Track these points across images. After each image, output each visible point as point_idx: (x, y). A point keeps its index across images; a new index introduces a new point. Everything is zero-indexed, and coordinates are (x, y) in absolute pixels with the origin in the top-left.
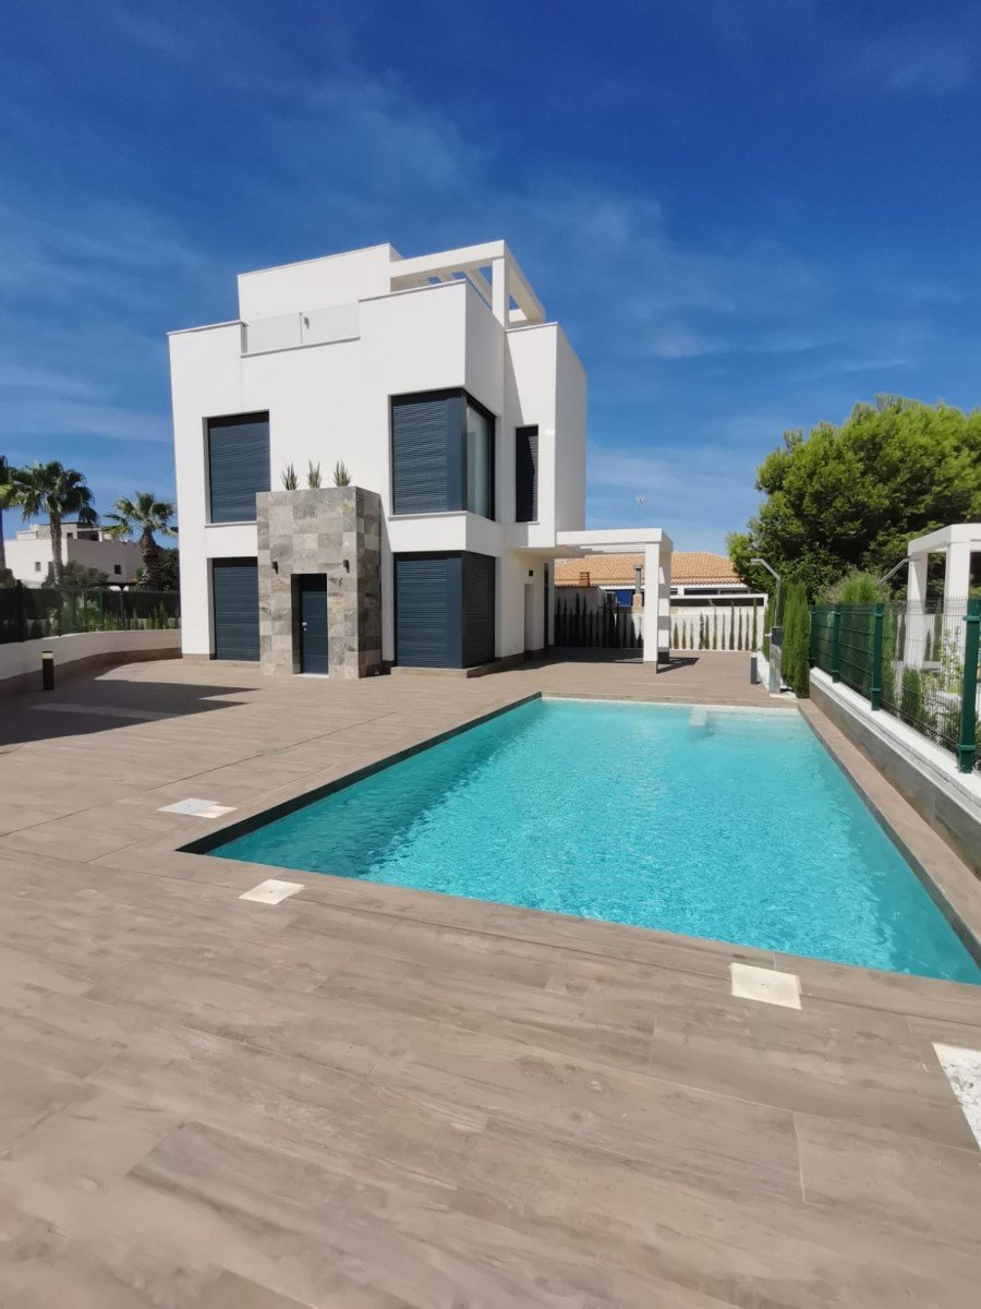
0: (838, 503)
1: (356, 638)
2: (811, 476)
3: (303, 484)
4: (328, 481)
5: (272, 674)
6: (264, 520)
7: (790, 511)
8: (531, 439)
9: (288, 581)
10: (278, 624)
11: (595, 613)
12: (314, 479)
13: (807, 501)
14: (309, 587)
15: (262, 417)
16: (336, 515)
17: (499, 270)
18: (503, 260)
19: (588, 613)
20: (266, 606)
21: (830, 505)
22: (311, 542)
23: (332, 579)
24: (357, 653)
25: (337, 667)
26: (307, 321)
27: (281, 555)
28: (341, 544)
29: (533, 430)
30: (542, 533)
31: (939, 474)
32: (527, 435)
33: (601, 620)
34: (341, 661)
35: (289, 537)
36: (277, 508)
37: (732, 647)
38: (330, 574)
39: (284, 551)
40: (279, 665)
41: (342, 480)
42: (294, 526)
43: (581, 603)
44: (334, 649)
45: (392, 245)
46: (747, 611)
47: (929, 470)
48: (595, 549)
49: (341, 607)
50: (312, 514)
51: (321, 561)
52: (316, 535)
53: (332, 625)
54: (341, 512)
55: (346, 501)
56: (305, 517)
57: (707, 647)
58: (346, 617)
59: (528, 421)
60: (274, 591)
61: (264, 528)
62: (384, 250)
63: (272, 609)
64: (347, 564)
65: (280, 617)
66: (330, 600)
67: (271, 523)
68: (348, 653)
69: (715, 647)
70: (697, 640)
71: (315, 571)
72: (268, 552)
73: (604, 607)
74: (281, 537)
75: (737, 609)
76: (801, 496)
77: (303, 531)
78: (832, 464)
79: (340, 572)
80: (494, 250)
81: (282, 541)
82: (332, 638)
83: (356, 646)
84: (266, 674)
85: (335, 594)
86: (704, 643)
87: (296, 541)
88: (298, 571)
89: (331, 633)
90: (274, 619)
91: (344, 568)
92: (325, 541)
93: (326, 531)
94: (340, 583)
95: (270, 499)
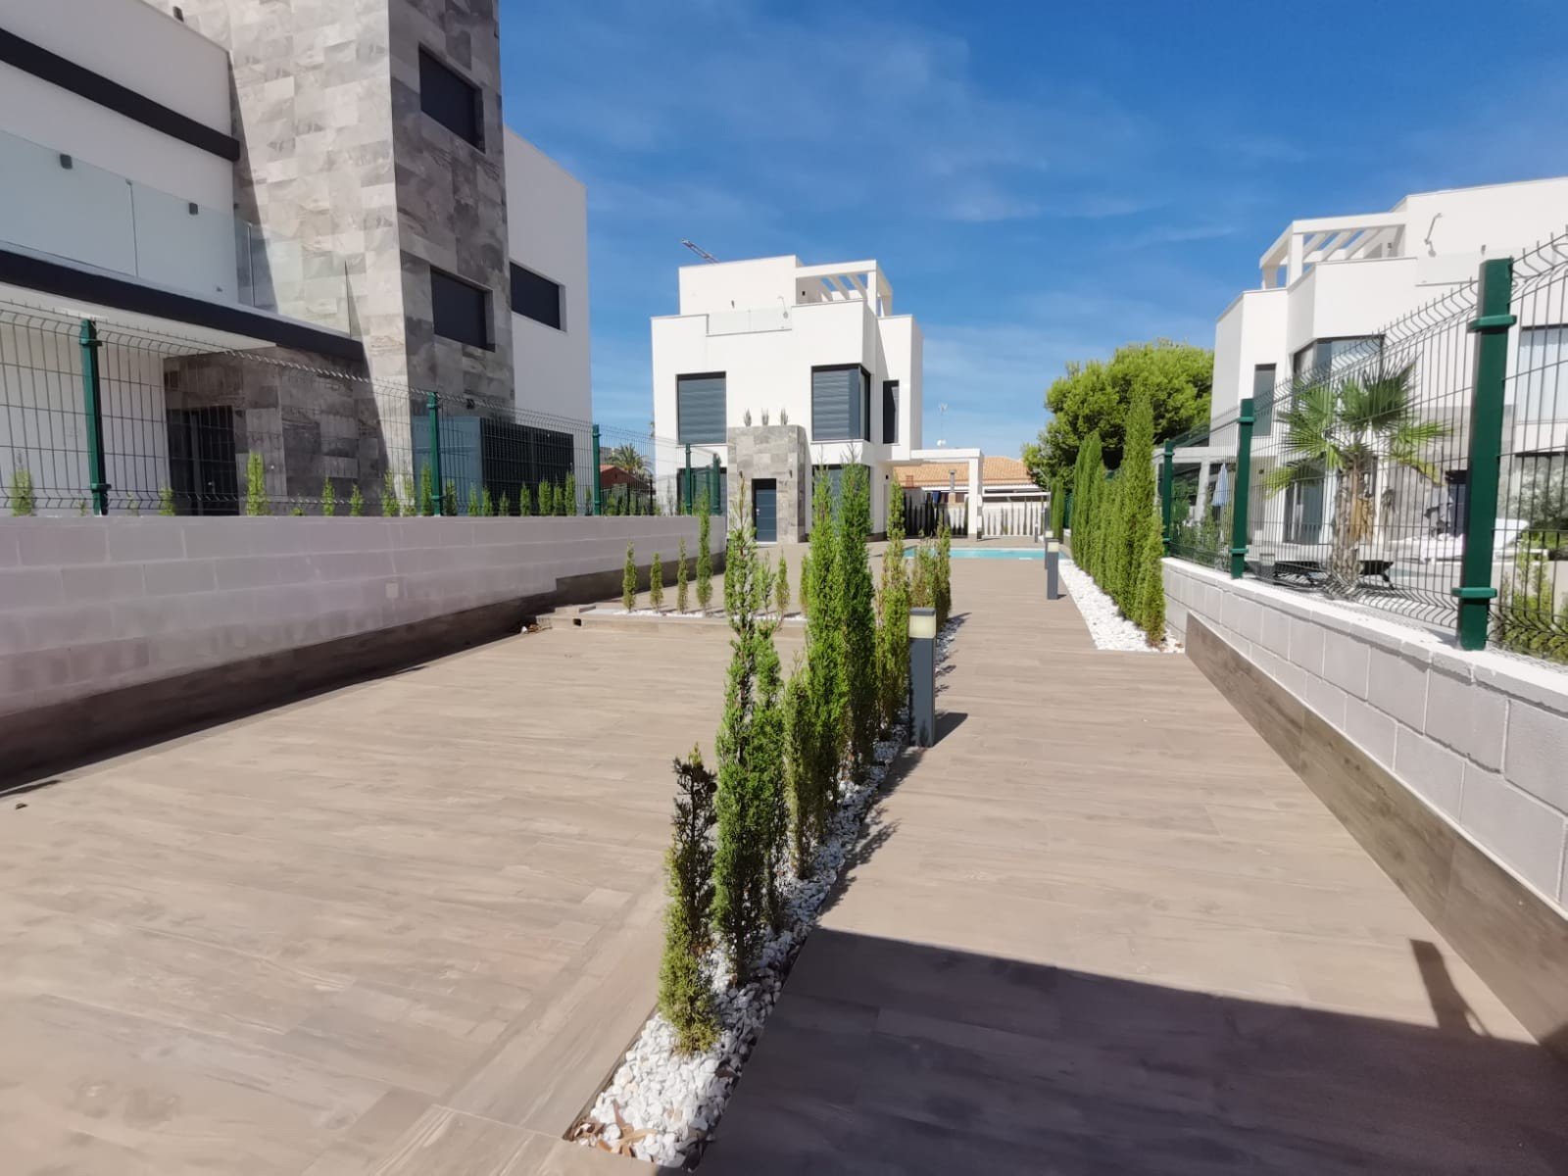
0: (1102, 424)
1: (796, 519)
2: (1083, 403)
3: (757, 422)
4: (775, 421)
6: (731, 444)
7: (1068, 428)
8: (893, 389)
9: (750, 483)
11: (919, 508)
12: (765, 419)
13: (1080, 422)
14: (764, 487)
15: (722, 375)
17: (872, 278)
18: (875, 273)
19: (913, 508)
20: (732, 499)
21: (1097, 424)
22: (766, 458)
23: (780, 482)
24: (796, 527)
25: (784, 537)
26: (733, 303)
27: (745, 466)
28: (787, 460)
29: (896, 383)
30: (901, 450)
31: (1171, 403)
32: (890, 387)
33: (924, 514)
34: (786, 532)
35: (751, 456)
36: (743, 438)
37: (1025, 533)
38: (778, 479)
39: (747, 464)
41: (784, 418)
42: (754, 449)
43: (908, 500)
44: (781, 525)
45: (797, 256)
46: (1036, 506)
47: (1164, 401)
48: (931, 460)
49: (785, 500)
50: (767, 442)
51: (773, 470)
52: (769, 455)
53: (780, 511)
54: (787, 440)
55: (790, 434)
56: (761, 443)
57: (1006, 533)
58: (790, 506)
59: (892, 378)
61: (732, 450)
62: (791, 259)
64: (791, 473)
66: (779, 495)
67: (738, 447)
68: (790, 528)
69: (1012, 533)
70: (999, 528)
71: (769, 477)
72: (736, 464)
73: (927, 505)
74: (744, 455)
75: (1029, 504)
76: (1076, 417)
77: (760, 452)
78: (1098, 395)
79: (786, 477)
80: (869, 266)
81: (744, 458)
82: (780, 519)
83: (796, 523)
85: (782, 491)
86: (1004, 530)
87: (756, 459)
88: (756, 477)
89: (779, 515)
91: (788, 475)
92: (775, 458)
93: (775, 452)
94: (786, 484)
95: (737, 431)
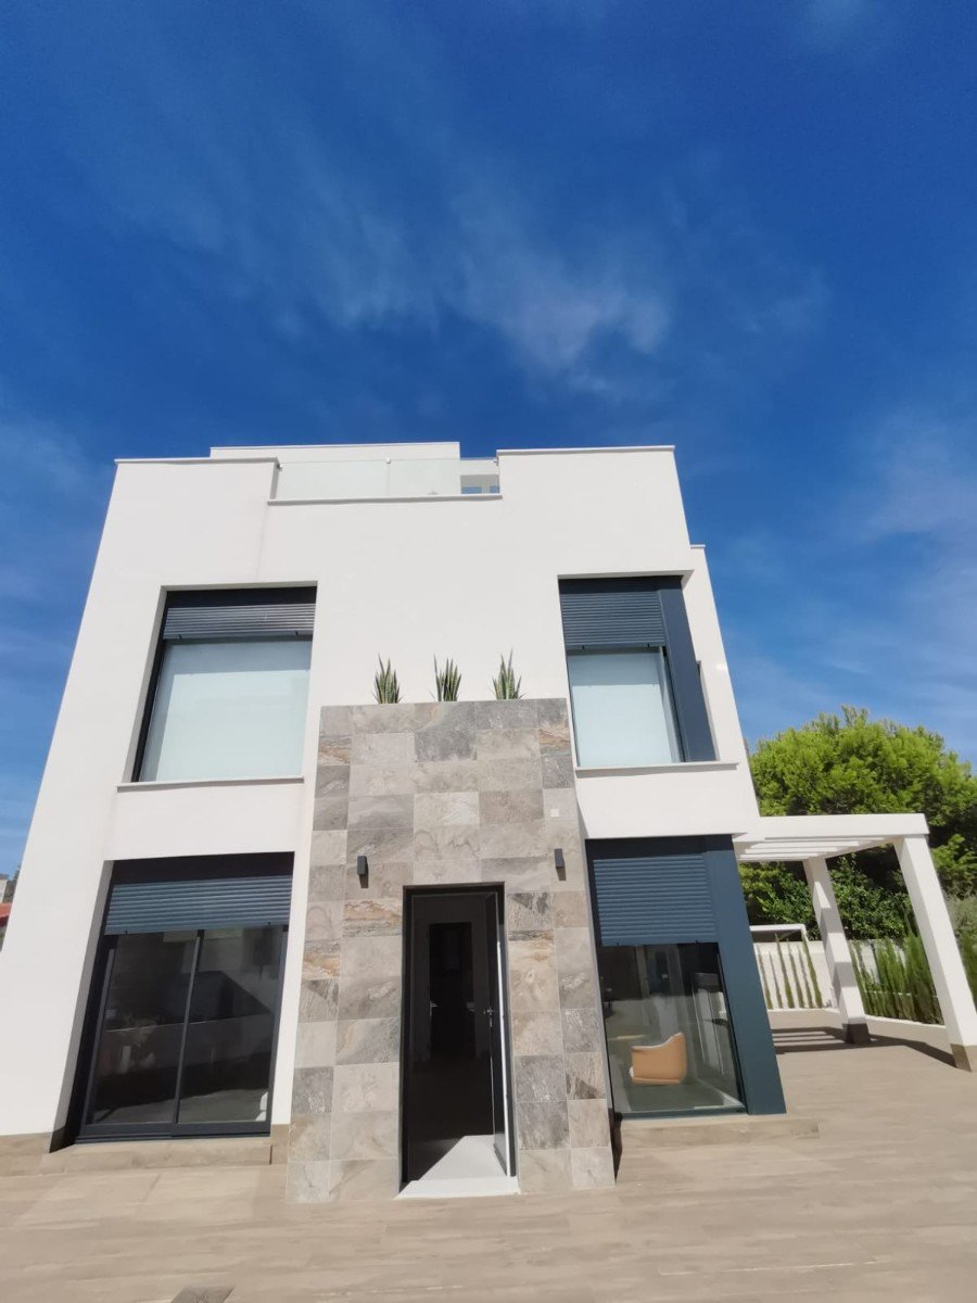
1: (597, 1056)
4: (477, 688)
5: (324, 1196)
6: (337, 763)
9: (397, 905)
10: (359, 1028)
12: (448, 687)
16: (525, 754)
22: (462, 809)
23: (519, 897)
24: (603, 1103)
25: (549, 1155)
27: (378, 840)
28: (540, 814)
34: (558, 1133)
36: (376, 739)
38: (513, 882)
39: (390, 830)
40: (351, 1166)
42: (419, 775)
44: (536, 1096)
45: (459, 443)
49: (548, 969)
50: (465, 752)
51: (487, 852)
52: (474, 797)
53: (526, 1018)
54: (536, 746)
55: (546, 726)
56: (445, 755)
58: (564, 995)
60: (352, 932)
61: (333, 780)
62: (450, 447)
63: (344, 982)
65: (365, 1007)
66: (516, 950)
67: (354, 768)
68: (576, 1105)
71: (475, 878)
72: (344, 834)
74: (380, 798)
77: (440, 785)
79: (541, 878)
81: (383, 808)
82: (528, 1061)
83: (598, 1083)
84: (302, 1199)
85: (528, 935)
87: (423, 812)
88: (424, 877)
89: (524, 1047)
90: (346, 1014)
91: (549, 868)
92: (497, 807)
93: (500, 787)
94: (543, 904)
95: (357, 717)
